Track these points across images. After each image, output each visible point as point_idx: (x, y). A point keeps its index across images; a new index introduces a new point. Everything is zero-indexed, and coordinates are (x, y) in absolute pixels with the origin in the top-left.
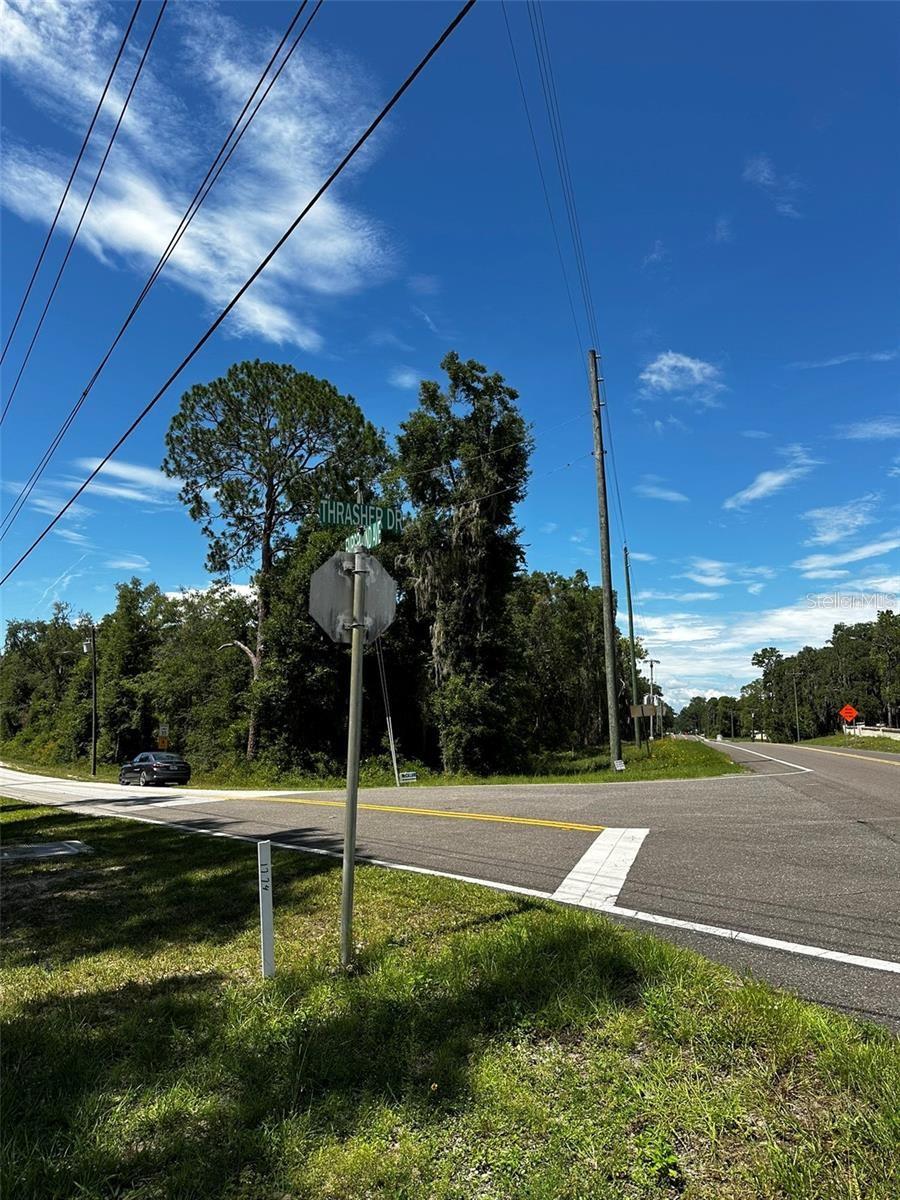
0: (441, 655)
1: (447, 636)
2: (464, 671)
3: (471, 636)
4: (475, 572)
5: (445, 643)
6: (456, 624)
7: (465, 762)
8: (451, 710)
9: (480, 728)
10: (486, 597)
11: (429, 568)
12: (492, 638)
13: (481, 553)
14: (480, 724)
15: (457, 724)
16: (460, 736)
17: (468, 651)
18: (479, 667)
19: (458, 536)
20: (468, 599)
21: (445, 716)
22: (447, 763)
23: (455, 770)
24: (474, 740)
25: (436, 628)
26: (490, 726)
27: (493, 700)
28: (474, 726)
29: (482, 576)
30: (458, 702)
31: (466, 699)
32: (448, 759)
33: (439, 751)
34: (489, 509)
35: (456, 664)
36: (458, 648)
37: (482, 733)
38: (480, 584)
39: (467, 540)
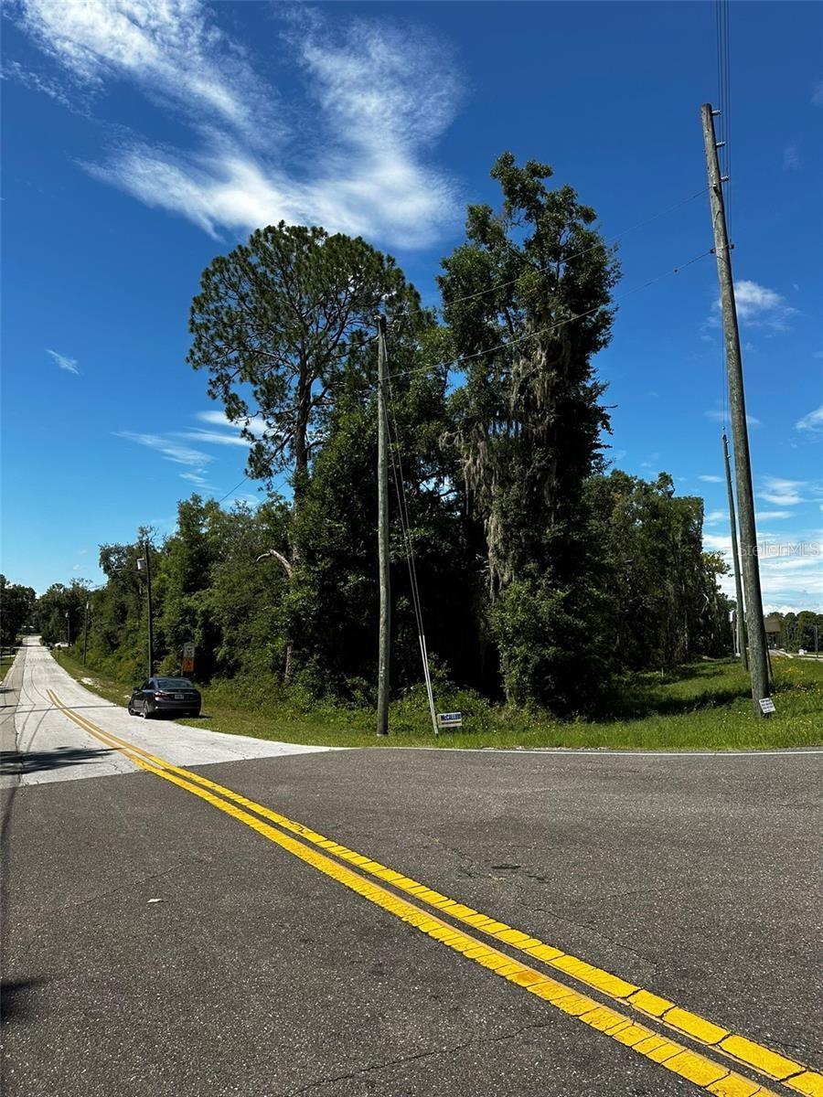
0: (498, 554)
1: (506, 532)
2: (528, 575)
3: (537, 530)
4: (540, 445)
5: (504, 540)
6: (516, 515)
7: (534, 693)
8: (513, 627)
9: (552, 650)
10: (557, 476)
11: (481, 444)
12: (566, 531)
13: (549, 419)
14: (551, 645)
15: (522, 644)
16: (526, 660)
17: (534, 550)
18: (549, 570)
19: (518, 402)
20: (533, 481)
21: (505, 634)
22: (510, 693)
23: (521, 703)
24: (544, 667)
25: (493, 522)
26: (566, 647)
27: (568, 612)
28: (545, 647)
29: (551, 450)
30: (522, 616)
31: (532, 611)
32: (512, 690)
33: (500, 678)
34: (560, 359)
35: (518, 567)
36: (520, 546)
37: (555, 657)
38: (549, 461)
39: (530, 405)
